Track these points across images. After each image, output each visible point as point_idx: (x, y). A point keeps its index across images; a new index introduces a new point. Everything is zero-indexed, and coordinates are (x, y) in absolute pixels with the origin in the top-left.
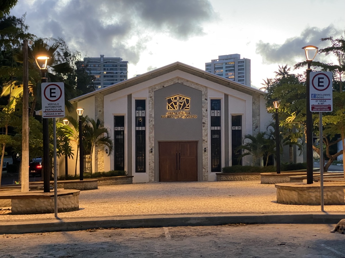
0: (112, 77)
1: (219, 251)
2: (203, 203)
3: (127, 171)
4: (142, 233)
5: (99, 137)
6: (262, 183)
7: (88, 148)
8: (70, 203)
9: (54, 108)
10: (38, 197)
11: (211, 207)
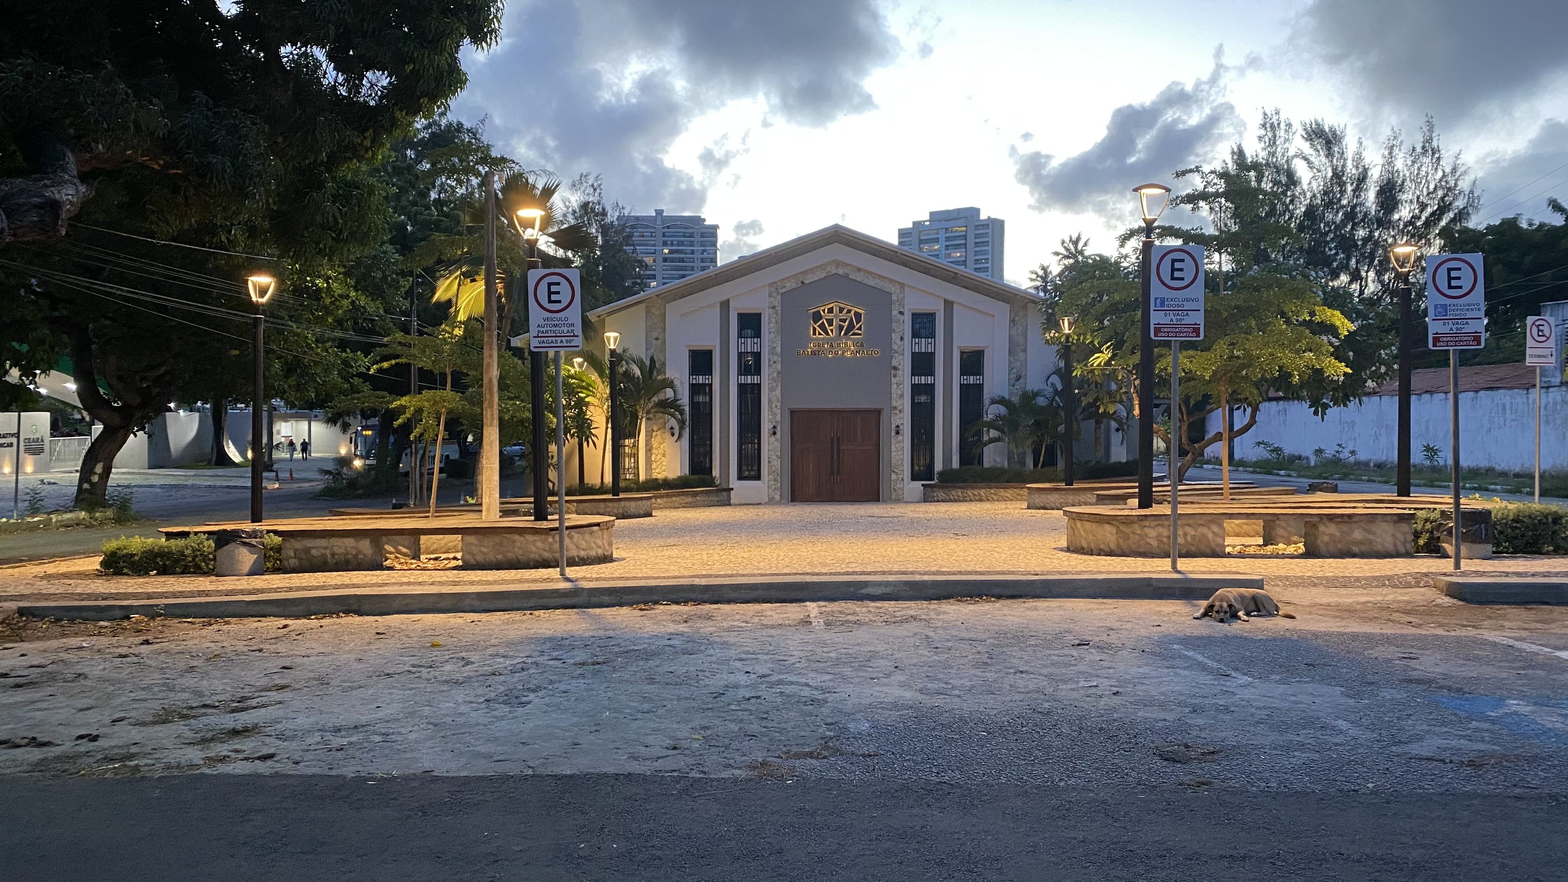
0: (682, 260)
1: (936, 657)
2: (895, 550)
3: (718, 476)
4: (758, 614)
5: (655, 399)
6: (1028, 508)
7: (630, 423)
8: (594, 545)
9: (558, 328)
10: (521, 531)
11: (915, 559)
